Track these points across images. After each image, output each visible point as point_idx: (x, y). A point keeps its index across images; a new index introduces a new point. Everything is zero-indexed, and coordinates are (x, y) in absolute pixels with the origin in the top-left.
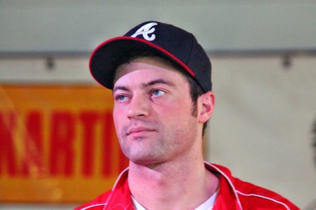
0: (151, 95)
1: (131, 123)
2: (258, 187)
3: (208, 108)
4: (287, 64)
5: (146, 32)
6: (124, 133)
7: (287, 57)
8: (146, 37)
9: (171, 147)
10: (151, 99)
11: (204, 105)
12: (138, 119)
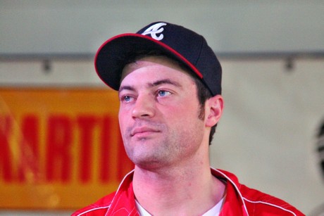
0: (157, 95)
1: (135, 123)
2: (265, 195)
3: (216, 112)
4: (289, 66)
5: (155, 32)
6: (129, 134)
7: (289, 59)
8: (154, 37)
9: (176, 149)
10: (156, 100)
11: (212, 108)
12: (143, 119)
